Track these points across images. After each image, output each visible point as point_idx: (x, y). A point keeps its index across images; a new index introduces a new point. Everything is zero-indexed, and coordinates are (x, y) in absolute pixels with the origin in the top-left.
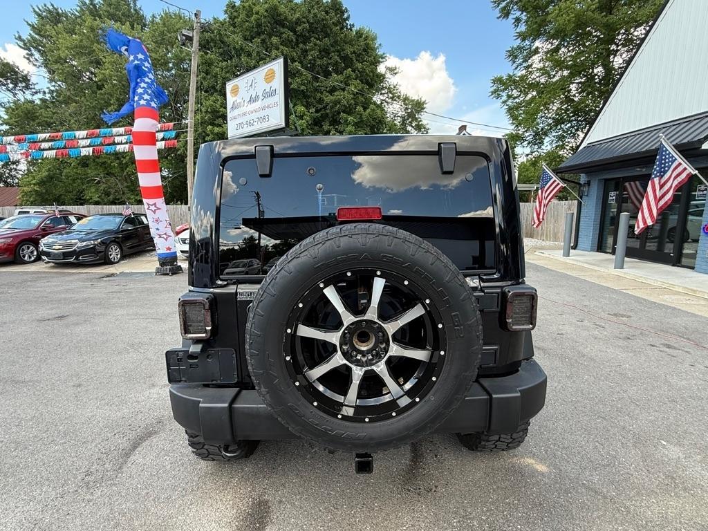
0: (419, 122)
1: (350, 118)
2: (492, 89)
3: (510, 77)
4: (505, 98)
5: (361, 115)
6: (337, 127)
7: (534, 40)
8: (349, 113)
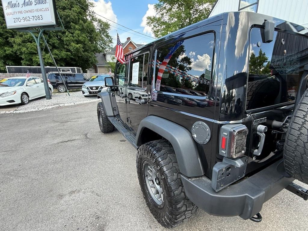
0: (107, 34)
1: (77, 26)
2: (147, 22)
3: (154, 17)
4: (153, 27)
5: (83, 25)
6: (69, 30)
7: (164, 3)
8: (76, 23)
